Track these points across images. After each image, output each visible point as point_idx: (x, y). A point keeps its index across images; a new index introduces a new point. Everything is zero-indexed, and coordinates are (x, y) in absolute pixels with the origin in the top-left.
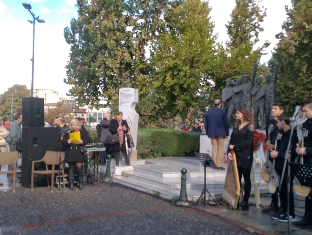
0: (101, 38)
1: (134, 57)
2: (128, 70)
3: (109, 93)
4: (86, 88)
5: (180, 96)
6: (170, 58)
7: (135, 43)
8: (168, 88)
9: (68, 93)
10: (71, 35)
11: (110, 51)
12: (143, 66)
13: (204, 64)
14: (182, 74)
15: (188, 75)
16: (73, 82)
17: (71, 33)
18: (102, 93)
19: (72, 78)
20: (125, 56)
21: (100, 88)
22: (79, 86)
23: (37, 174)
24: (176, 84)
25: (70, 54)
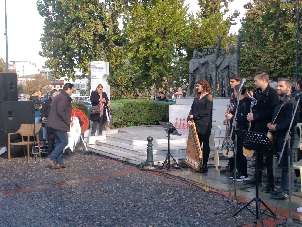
0: (73, 11)
1: (108, 29)
2: (102, 41)
3: (84, 65)
4: (62, 60)
5: (154, 67)
6: (142, 30)
7: (108, 15)
8: (142, 59)
9: (44, 66)
10: (44, 7)
11: (83, 23)
12: (116, 37)
13: (176, 34)
14: (155, 44)
15: (161, 45)
16: (48, 54)
17: (44, 5)
18: (78, 65)
19: (47, 50)
20: (99, 28)
21: (75, 60)
22: (55, 58)
23: (13, 145)
24: (149, 55)
25: (44, 26)
